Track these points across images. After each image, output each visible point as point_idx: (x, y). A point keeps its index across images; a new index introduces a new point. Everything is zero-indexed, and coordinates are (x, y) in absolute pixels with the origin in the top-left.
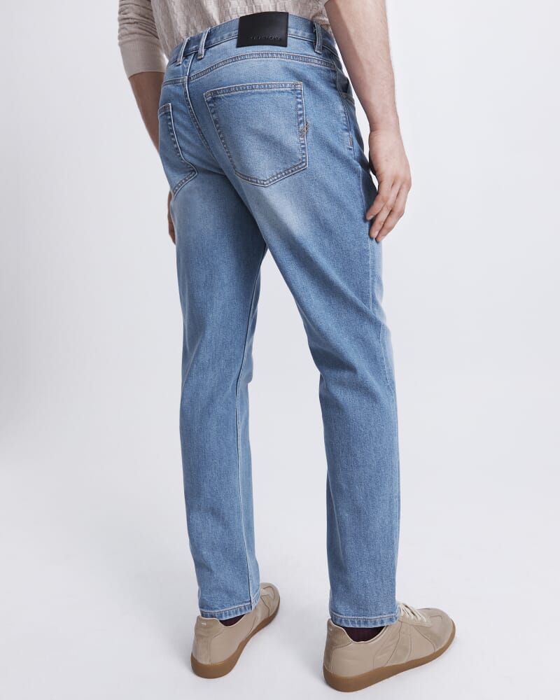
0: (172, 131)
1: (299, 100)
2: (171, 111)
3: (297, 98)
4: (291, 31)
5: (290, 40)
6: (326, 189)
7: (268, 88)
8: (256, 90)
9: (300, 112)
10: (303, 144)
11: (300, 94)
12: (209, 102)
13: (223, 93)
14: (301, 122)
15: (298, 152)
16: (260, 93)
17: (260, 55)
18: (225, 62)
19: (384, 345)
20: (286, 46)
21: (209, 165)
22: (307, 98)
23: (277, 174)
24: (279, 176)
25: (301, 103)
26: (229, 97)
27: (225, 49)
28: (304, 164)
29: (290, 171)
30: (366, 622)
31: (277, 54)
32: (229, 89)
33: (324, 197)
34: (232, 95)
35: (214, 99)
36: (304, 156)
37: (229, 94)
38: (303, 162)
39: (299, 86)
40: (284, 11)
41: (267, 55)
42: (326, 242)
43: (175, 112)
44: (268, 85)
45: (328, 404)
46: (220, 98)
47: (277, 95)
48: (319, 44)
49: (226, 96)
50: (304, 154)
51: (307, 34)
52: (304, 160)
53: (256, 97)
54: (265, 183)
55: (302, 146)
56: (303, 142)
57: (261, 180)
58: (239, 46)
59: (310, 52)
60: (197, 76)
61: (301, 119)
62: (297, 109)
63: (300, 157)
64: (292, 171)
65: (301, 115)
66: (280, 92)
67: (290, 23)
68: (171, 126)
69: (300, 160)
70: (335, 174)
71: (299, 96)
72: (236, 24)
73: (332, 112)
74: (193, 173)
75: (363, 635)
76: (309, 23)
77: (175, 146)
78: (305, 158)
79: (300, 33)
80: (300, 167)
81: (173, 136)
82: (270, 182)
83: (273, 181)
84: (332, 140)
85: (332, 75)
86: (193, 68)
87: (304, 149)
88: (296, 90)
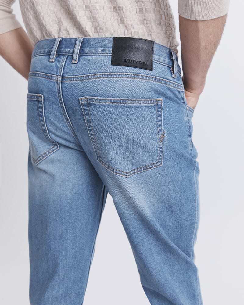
0: (42, 116)
1: (159, 113)
2: (43, 101)
3: (158, 111)
4: (156, 57)
7: (138, 103)
8: (128, 104)
9: (159, 123)
10: (161, 148)
11: (160, 108)
12: (84, 105)
13: (99, 102)
14: (160, 130)
15: (156, 154)
16: (132, 107)
23: (137, 169)
24: (139, 170)
25: (160, 116)
26: (104, 105)
27: (100, 64)
28: (160, 163)
29: (148, 167)
31: (146, 77)
32: (106, 100)
34: (108, 105)
36: (160, 157)
37: (104, 104)
38: (159, 162)
39: (160, 101)
40: (151, 39)
41: (138, 76)
43: (46, 103)
44: (138, 101)
46: (95, 105)
47: (144, 109)
48: (175, 70)
49: (101, 105)
50: (160, 156)
51: (167, 61)
52: (160, 160)
53: (128, 109)
54: (127, 175)
55: (161, 150)
56: (161, 146)
57: (124, 173)
60: (72, 79)
61: (160, 128)
62: (157, 120)
63: (158, 158)
64: (150, 168)
65: (160, 125)
66: (146, 107)
67: (155, 50)
68: (41, 112)
69: (157, 160)
71: (160, 110)
74: (56, 147)
76: (168, 50)
77: (44, 128)
78: (161, 159)
79: (162, 59)
80: (156, 165)
81: (42, 121)
82: (131, 174)
83: (134, 173)
86: (66, 70)
87: (161, 152)
88: (157, 105)
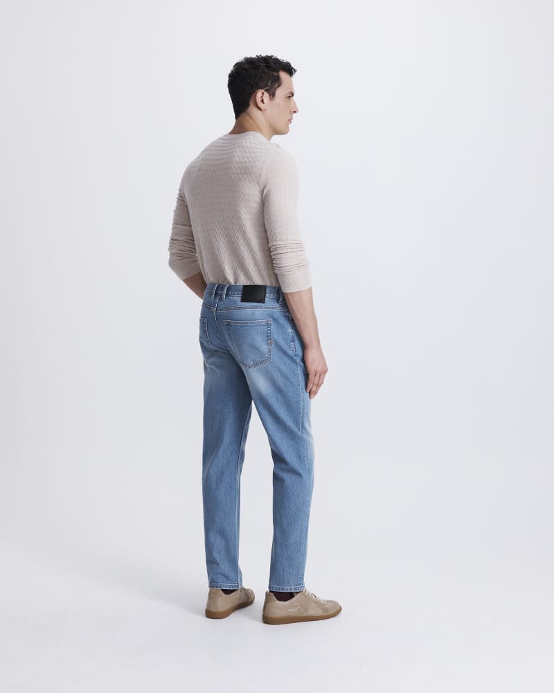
0: (206, 332)
1: (269, 329)
2: (206, 323)
4: (268, 295)
5: (267, 300)
6: (280, 371)
7: (254, 324)
8: (248, 324)
9: (269, 334)
12: (226, 325)
13: (233, 323)
15: (267, 353)
16: (250, 326)
17: (251, 308)
18: (235, 308)
19: (307, 450)
20: (264, 303)
21: (224, 349)
22: (273, 328)
24: (257, 364)
27: (235, 301)
28: (269, 359)
29: (262, 362)
30: (283, 589)
31: (260, 307)
32: (236, 322)
33: (279, 374)
34: (237, 325)
35: (228, 325)
37: (235, 325)
39: (269, 321)
41: (255, 307)
42: (279, 396)
44: (254, 322)
45: (276, 478)
46: (231, 325)
47: (258, 327)
48: (281, 300)
50: (269, 354)
51: (275, 296)
53: (248, 327)
54: (250, 367)
55: (269, 351)
56: (269, 349)
57: (248, 366)
58: (242, 301)
59: (276, 304)
61: (269, 338)
62: (267, 333)
63: (268, 356)
64: (264, 362)
65: (269, 336)
66: (259, 325)
67: (267, 290)
70: (285, 363)
71: (269, 326)
72: (241, 288)
73: (285, 333)
74: (216, 352)
75: (287, 596)
78: (270, 356)
79: (272, 295)
80: (267, 360)
82: (253, 367)
84: (284, 346)
85: (287, 314)
86: (219, 304)
88: (268, 323)
